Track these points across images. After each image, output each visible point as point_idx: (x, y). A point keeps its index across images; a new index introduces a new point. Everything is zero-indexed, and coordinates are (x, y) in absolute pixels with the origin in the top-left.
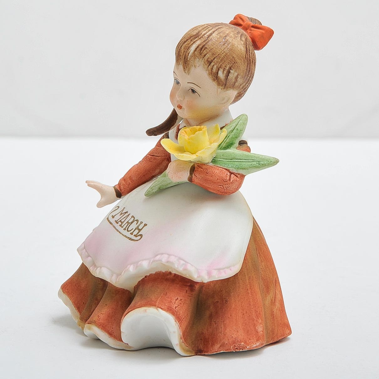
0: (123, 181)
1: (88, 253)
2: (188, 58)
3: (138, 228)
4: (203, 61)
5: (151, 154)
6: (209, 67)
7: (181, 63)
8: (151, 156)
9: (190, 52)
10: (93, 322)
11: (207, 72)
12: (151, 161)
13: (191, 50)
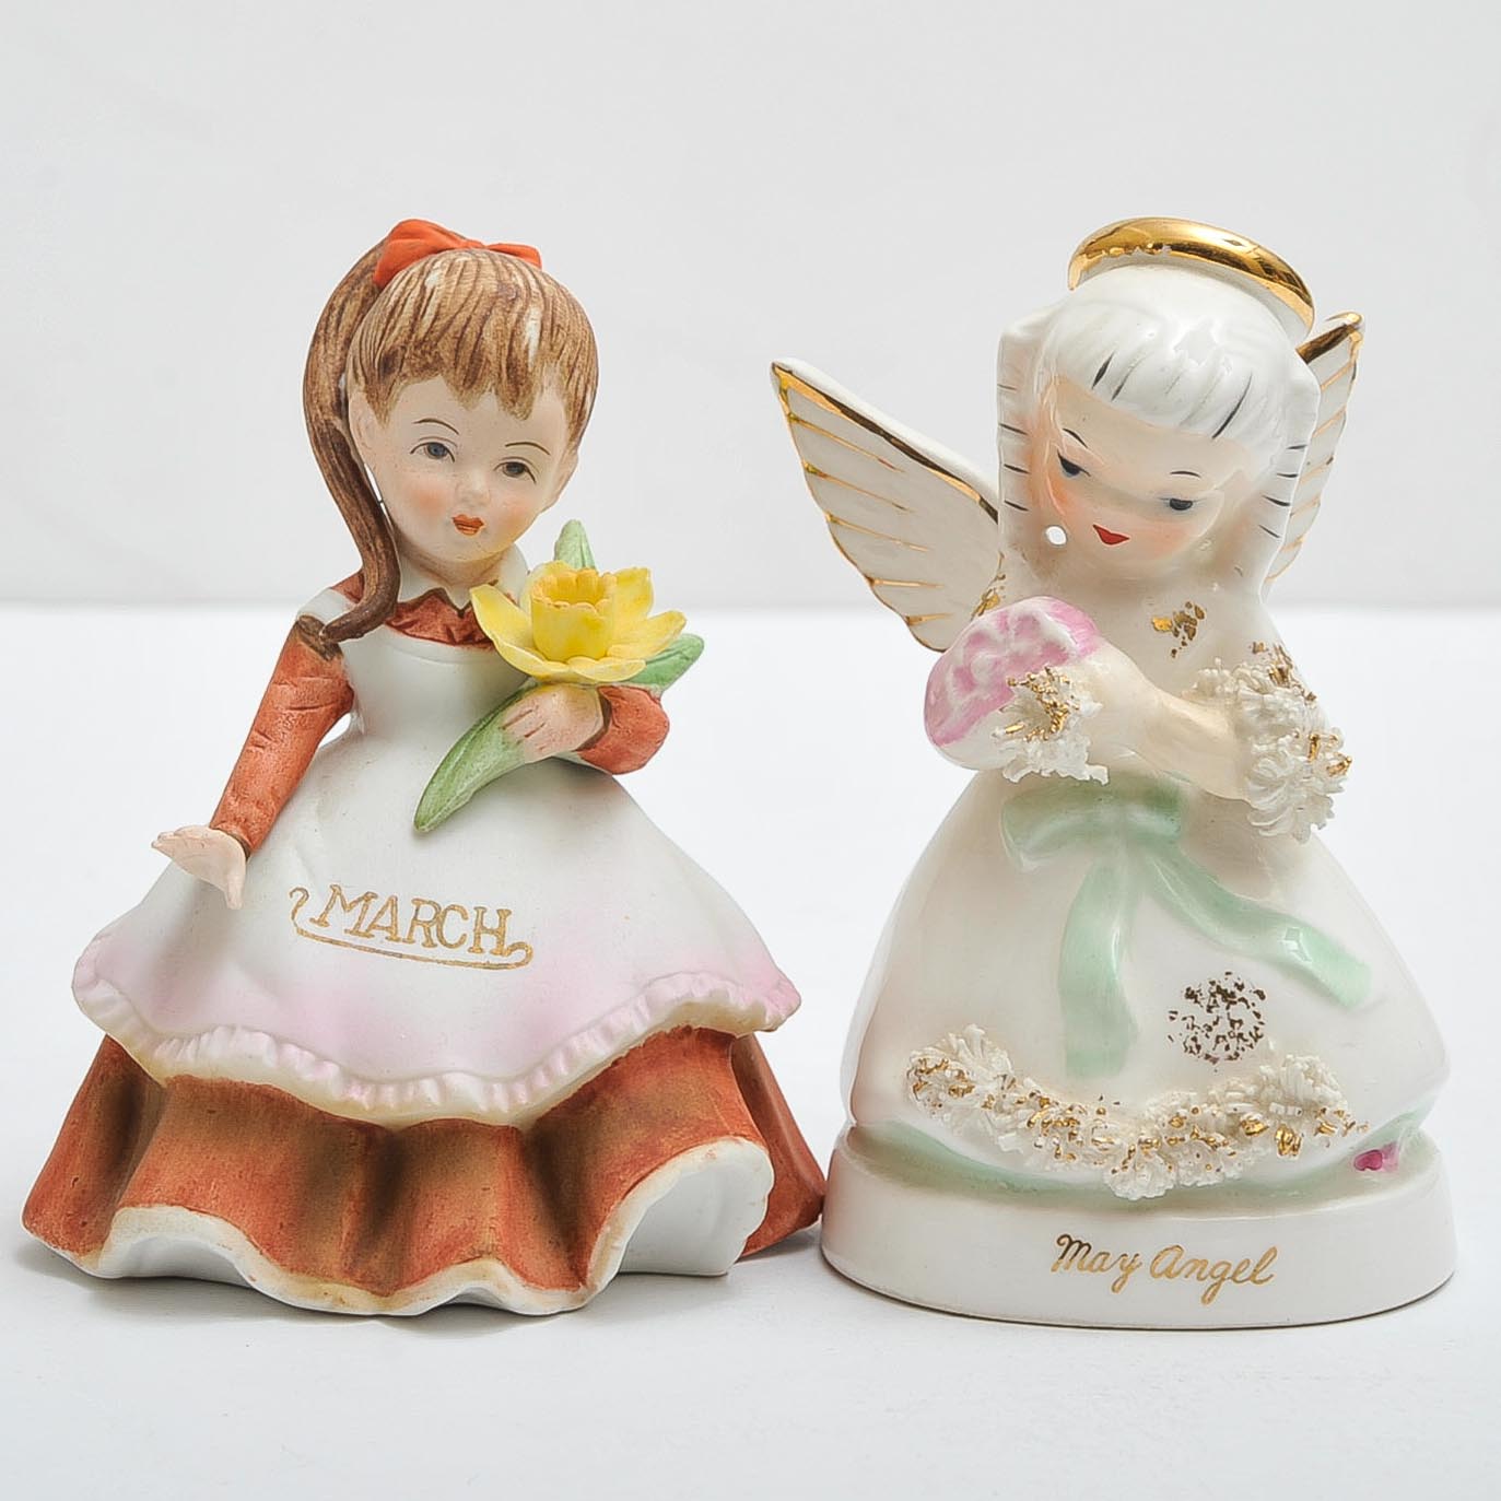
0: (255, 808)
1: (314, 1053)
2: (527, 366)
3: (483, 928)
4: (558, 368)
5: (294, 706)
6: (571, 383)
7: (490, 385)
8: (298, 712)
9: (527, 345)
10: (490, 1250)
11: (565, 400)
12: (305, 728)
13: (529, 340)
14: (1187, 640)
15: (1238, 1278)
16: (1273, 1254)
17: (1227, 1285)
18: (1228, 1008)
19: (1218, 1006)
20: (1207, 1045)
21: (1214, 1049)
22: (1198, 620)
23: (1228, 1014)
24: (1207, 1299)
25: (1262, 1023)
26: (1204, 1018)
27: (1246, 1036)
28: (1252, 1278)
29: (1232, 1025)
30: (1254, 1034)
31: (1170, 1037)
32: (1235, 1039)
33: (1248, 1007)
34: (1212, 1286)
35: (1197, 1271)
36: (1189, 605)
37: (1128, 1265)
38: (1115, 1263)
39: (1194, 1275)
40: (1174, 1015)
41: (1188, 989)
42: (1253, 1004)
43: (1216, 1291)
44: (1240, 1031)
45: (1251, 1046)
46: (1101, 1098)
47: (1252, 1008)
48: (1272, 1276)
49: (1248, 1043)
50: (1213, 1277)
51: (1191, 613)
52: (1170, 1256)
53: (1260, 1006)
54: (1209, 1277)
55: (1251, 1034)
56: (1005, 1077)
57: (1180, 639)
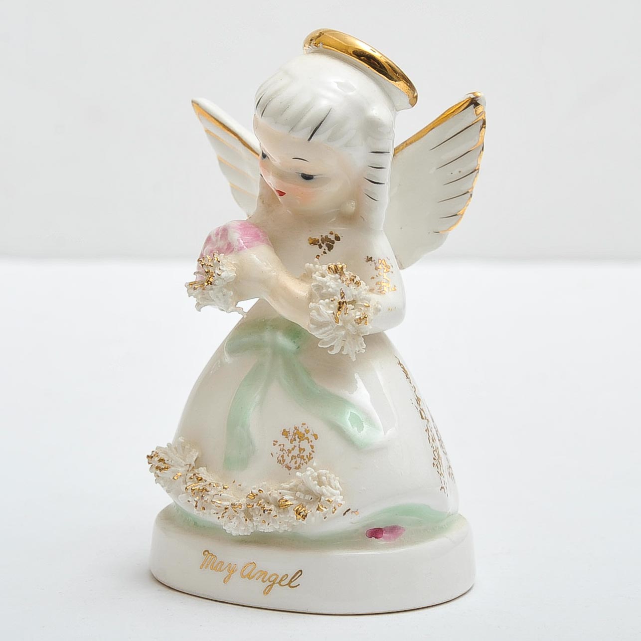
14: (327, 251)
15: (281, 583)
16: (300, 573)
17: (276, 586)
18: (299, 442)
19: (296, 440)
20: (288, 459)
21: (290, 463)
22: (335, 241)
23: (299, 445)
24: (266, 592)
25: (313, 452)
26: (288, 446)
27: (305, 457)
28: (289, 584)
29: (300, 452)
30: (309, 457)
31: (272, 454)
32: (300, 459)
33: (309, 443)
34: (269, 586)
35: (262, 577)
36: (331, 233)
37: (232, 570)
38: (226, 568)
39: (260, 579)
40: (275, 443)
41: (284, 430)
42: (311, 441)
43: (270, 589)
44: (303, 454)
45: (306, 463)
46: (234, 482)
47: (310, 443)
48: (299, 585)
49: (305, 461)
50: (270, 582)
51: (332, 238)
52: (250, 567)
53: (314, 443)
54: (268, 581)
55: (307, 456)
56: (190, 465)
57: (322, 250)
